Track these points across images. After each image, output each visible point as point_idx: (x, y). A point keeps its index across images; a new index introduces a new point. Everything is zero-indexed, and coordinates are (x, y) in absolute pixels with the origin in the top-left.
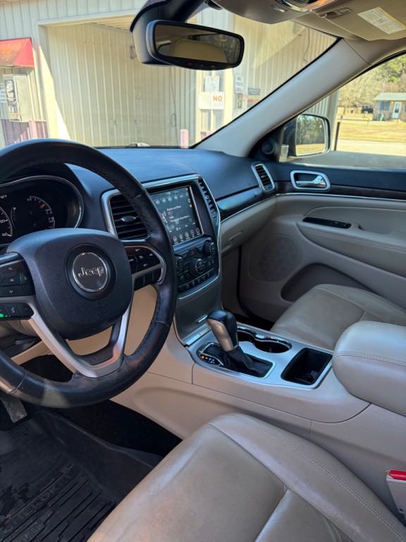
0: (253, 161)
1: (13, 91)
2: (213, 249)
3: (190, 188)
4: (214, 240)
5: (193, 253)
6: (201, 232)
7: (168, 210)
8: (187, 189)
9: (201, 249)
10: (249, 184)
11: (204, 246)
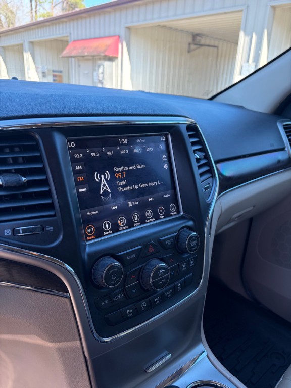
0: (281, 118)
1: (103, 73)
2: (194, 243)
3: (170, 136)
4: (199, 227)
5: (151, 250)
6: (178, 211)
7: (116, 169)
8: (163, 139)
9: (169, 242)
10: (272, 145)
11: (177, 238)
